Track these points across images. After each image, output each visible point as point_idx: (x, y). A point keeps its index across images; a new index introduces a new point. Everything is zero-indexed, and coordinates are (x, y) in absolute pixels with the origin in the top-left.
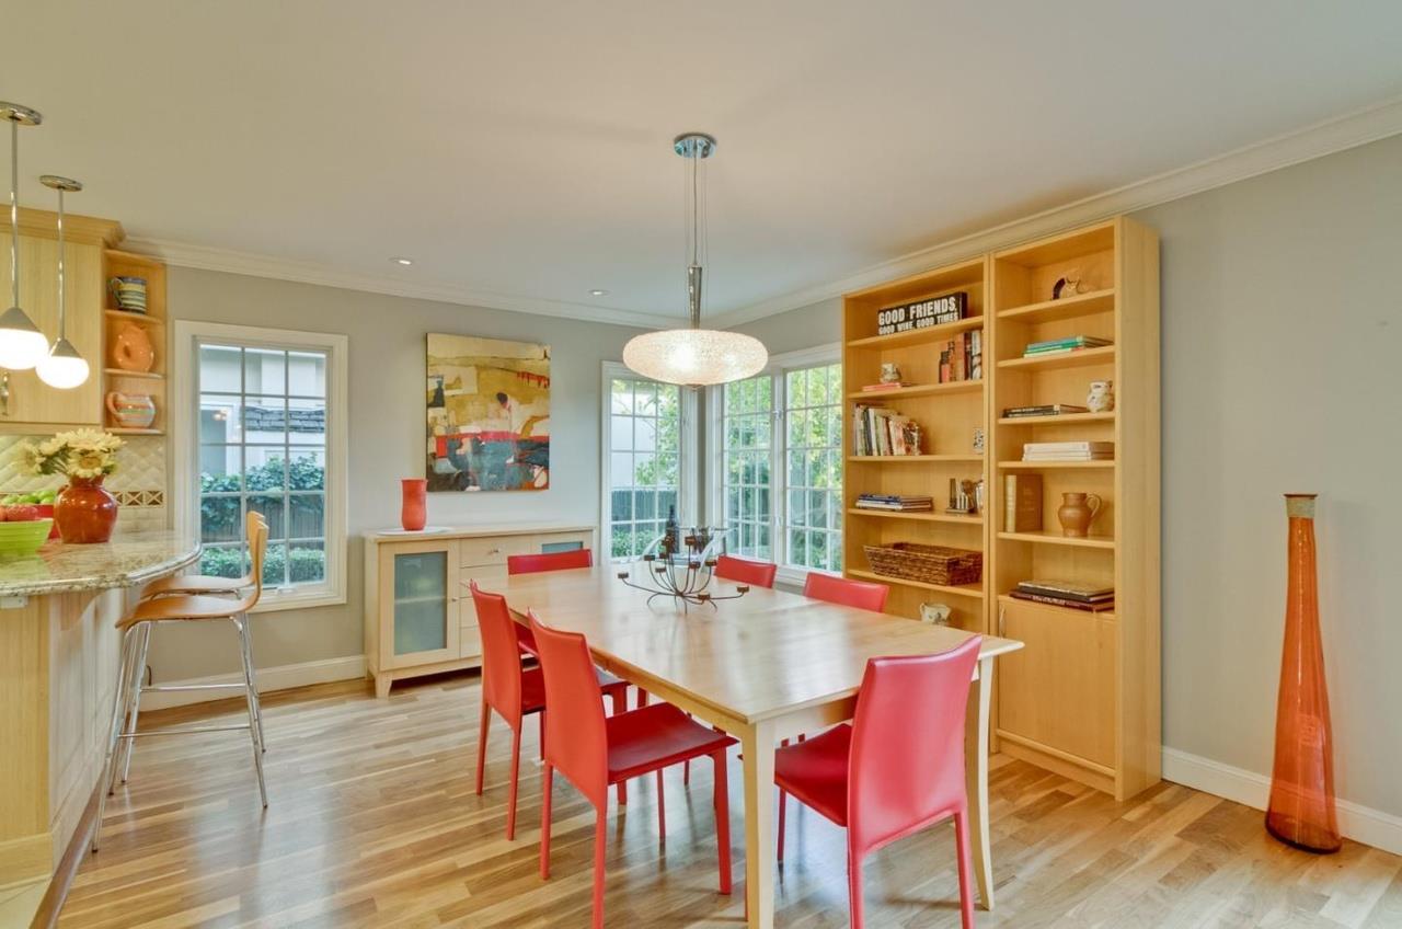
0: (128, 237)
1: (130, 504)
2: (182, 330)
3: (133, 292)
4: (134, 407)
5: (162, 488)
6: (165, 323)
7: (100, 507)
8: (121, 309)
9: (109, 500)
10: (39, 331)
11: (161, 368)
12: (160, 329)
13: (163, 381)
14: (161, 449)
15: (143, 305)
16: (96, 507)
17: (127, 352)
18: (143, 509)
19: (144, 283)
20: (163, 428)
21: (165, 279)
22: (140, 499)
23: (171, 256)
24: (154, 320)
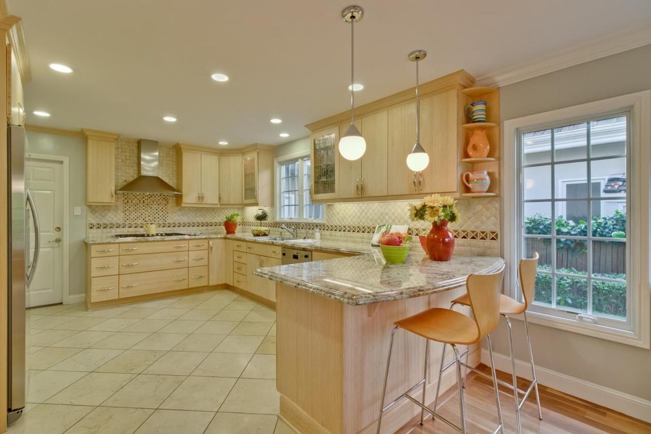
0: (477, 79)
1: (481, 239)
2: (509, 126)
3: (479, 110)
4: (477, 180)
5: (498, 230)
6: (499, 125)
7: (444, 240)
8: (473, 122)
9: (448, 237)
10: (361, 136)
11: (497, 154)
12: (496, 130)
13: (498, 162)
14: (497, 205)
15: (485, 117)
16: (441, 239)
17: (475, 148)
18: (488, 242)
19: (485, 104)
20: (497, 192)
21: (499, 97)
22: (486, 236)
23: (502, 80)
24: (493, 124)
